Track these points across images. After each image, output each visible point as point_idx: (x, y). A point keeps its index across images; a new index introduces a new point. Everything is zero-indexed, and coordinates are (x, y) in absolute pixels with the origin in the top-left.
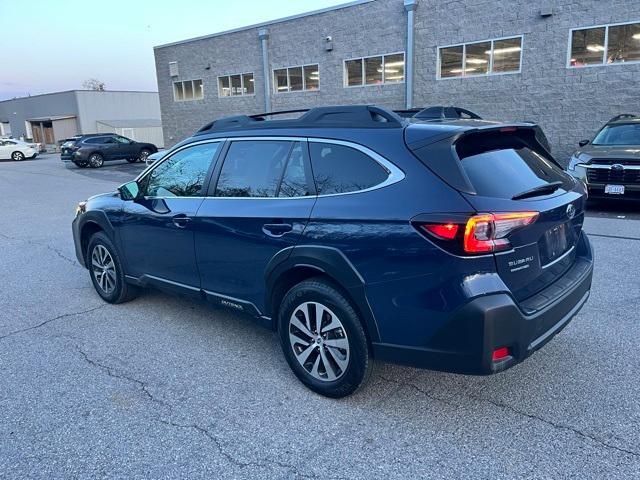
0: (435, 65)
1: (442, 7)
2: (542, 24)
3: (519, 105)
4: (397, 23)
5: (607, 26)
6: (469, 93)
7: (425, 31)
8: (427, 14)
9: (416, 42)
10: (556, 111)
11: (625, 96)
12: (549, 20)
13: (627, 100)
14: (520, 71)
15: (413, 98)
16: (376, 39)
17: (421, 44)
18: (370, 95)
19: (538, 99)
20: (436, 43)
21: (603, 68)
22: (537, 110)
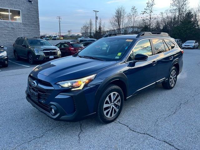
11: (6, 31)
13: (8, 33)
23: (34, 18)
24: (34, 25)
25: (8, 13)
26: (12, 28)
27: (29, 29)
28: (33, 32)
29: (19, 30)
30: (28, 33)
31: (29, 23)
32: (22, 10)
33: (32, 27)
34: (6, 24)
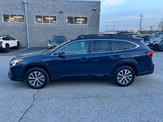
0: (34, 19)
1: (35, 5)
2: (61, 14)
3: (57, 31)
4: (21, 6)
5: (74, 17)
6: (45, 28)
7: (31, 10)
8: (31, 5)
9: (28, 12)
10: (65, 33)
11: (78, 31)
12: (62, 13)
13: (79, 32)
14: (57, 24)
15: (28, 27)
16: (14, 9)
17: (29, 13)
18: (13, 25)
19: (61, 30)
20: (34, 14)
21: (74, 25)
22: (61, 33)
23: (96, 21)
24: (96, 26)
25: (80, 19)
26: (81, 29)
27: (92, 29)
28: (94, 31)
29: (86, 30)
30: (91, 32)
31: (92, 25)
32: (89, 17)
33: (94, 27)
34: (78, 27)
